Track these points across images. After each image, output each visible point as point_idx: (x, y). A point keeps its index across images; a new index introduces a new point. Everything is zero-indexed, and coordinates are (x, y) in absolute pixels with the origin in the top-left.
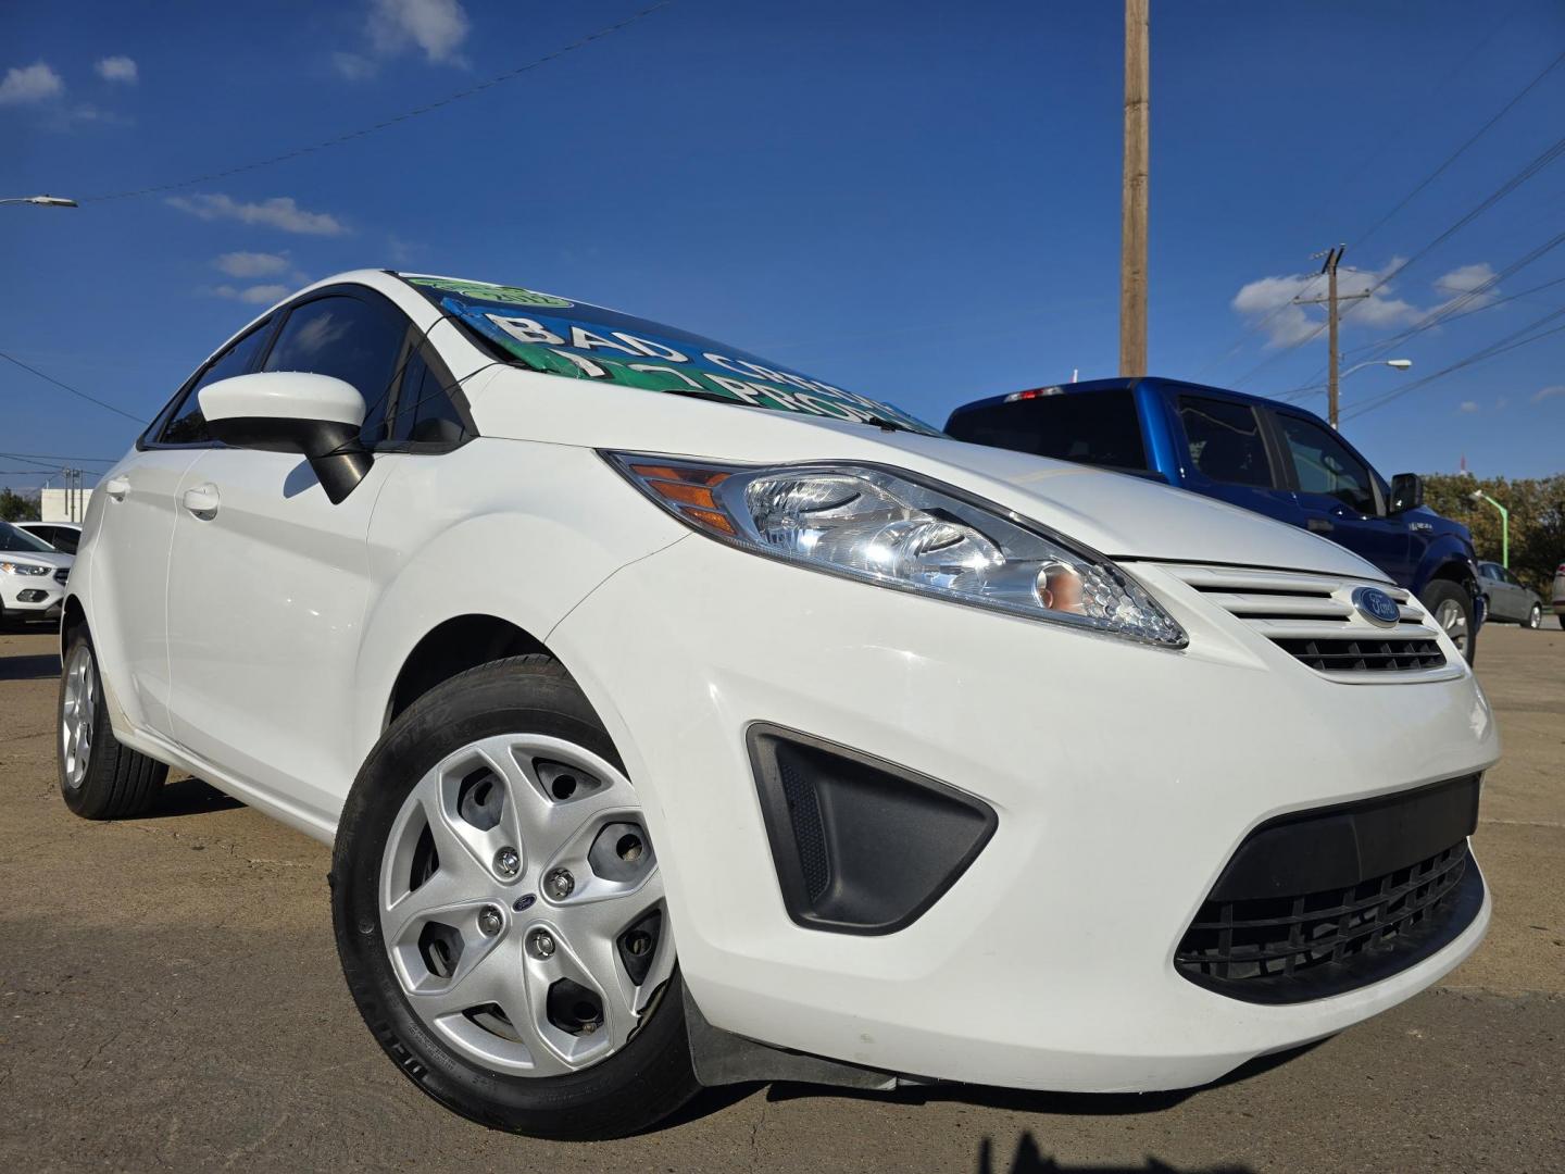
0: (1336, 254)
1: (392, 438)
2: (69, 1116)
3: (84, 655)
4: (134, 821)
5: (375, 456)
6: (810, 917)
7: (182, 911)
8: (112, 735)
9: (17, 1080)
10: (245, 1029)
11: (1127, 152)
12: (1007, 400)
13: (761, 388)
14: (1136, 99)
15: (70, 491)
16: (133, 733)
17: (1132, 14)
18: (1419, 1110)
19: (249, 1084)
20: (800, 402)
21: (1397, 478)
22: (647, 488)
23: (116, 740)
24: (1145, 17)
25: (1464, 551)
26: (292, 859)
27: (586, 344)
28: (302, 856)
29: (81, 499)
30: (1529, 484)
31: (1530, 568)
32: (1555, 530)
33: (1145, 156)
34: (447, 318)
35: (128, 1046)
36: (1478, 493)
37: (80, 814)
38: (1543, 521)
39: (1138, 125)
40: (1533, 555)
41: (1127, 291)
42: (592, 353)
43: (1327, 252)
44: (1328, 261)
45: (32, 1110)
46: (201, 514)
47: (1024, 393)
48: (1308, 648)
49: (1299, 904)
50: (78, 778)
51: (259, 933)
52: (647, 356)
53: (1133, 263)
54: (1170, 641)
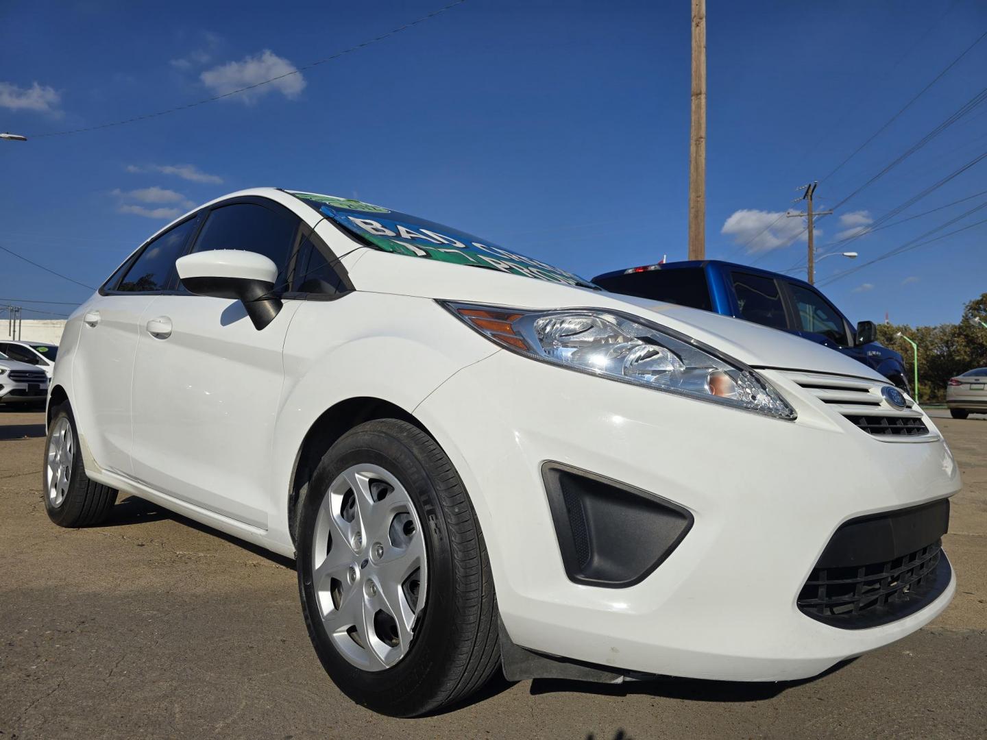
0: (812, 188)
1: (292, 291)
2: (109, 704)
3: (64, 423)
4: (94, 529)
5: (283, 301)
6: (580, 577)
7: (143, 582)
8: (85, 473)
9: (70, 683)
10: (204, 652)
11: (693, 124)
12: (626, 273)
13: (510, 264)
14: (698, 92)
15: (12, 321)
16: (101, 473)
17: (696, 41)
18: (919, 696)
19: (216, 684)
20: (533, 272)
21: (861, 324)
22: (470, 322)
23: (87, 477)
24: (703, 43)
25: (899, 368)
26: (202, 551)
27: (408, 236)
28: (208, 550)
29: (20, 326)
30: (927, 329)
31: (929, 381)
32: (944, 356)
33: (703, 126)
34: (326, 219)
35: (134, 663)
36: (899, 334)
37: (60, 524)
38: (936, 352)
39: (700, 108)
40: (930, 372)
41: (693, 208)
42: (413, 241)
43: (807, 186)
44: (807, 192)
45: (84, 701)
46: (158, 335)
47: (636, 268)
48: (860, 421)
49: (862, 571)
50: (60, 500)
51: (194, 595)
52: (443, 243)
53: (697, 191)
54: (787, 415)
